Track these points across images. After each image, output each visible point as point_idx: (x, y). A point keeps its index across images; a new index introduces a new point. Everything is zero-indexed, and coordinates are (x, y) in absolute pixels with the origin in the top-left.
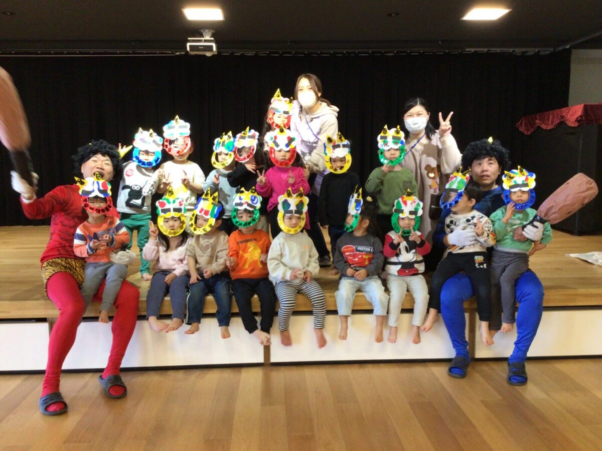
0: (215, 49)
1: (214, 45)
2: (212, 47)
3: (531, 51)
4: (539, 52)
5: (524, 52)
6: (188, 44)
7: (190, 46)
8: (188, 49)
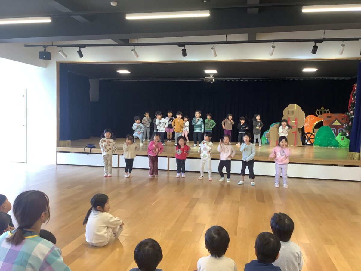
2: (213, 80)
3: (341, 78)
5: (338, 79)
8: (205, 81)
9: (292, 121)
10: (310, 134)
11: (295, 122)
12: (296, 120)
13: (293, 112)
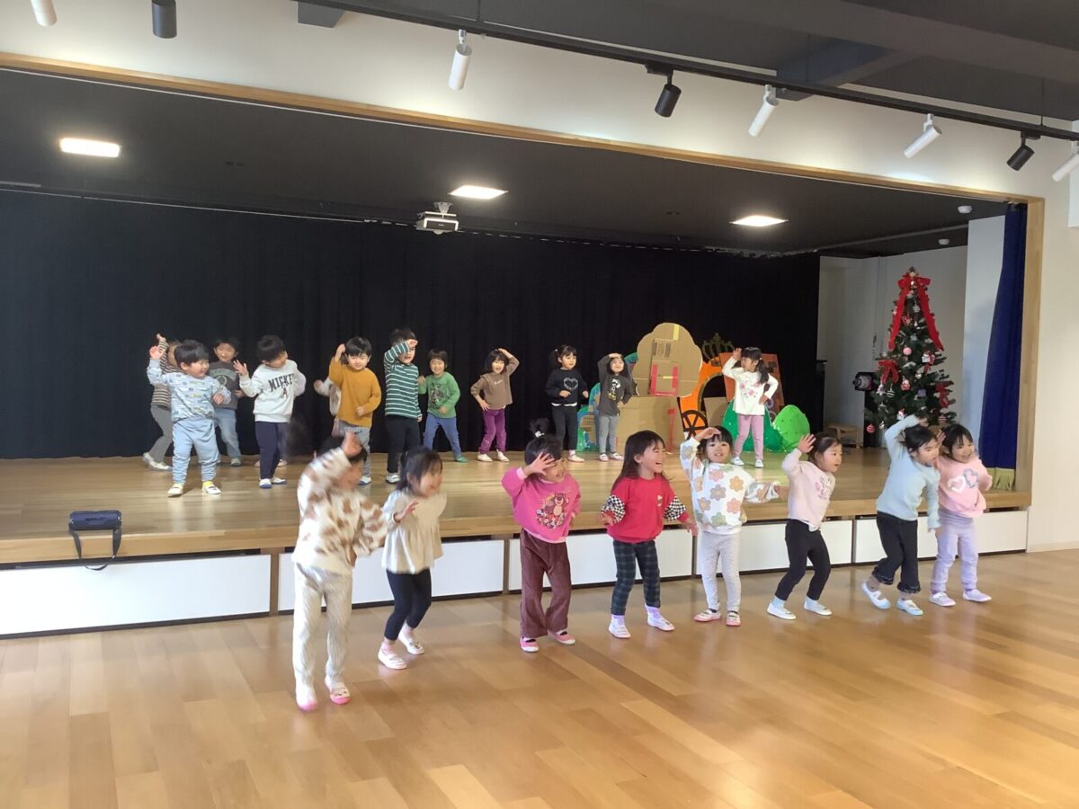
0: (456, 228)
1: (457, 223)
2: (454, 224)
4: (765, 255)
5: (751, 255)
6: (426, 220)
7: (428, 222)
8: (425, 225)
9: (665, 377)
10: (694, 416)
11: (671, 377)
12: (675, 372)
13: (669, 347)
